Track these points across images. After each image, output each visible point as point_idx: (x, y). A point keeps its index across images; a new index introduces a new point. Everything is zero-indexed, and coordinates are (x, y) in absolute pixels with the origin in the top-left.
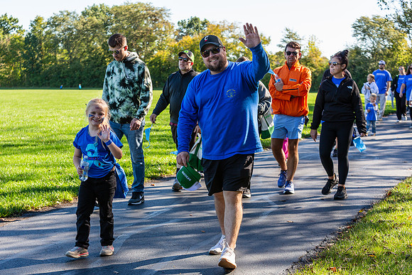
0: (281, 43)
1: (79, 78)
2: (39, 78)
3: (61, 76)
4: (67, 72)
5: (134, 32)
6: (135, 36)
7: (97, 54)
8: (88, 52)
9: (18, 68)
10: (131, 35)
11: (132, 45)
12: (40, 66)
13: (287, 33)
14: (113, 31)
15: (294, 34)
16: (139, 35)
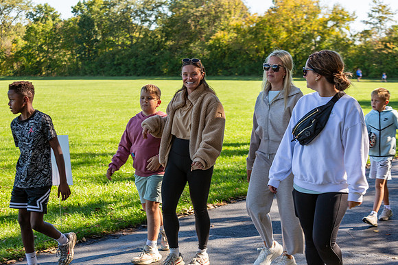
0: (368, 19)
1: (135, 65)
2: (93, 65)
3: (115, 63)
4: (122, 58)
5: (192, 11)
6: (194, 15)
7: (153, 37)
8: (146, 35)
9: (72, 54)
10: (188, 14)
11: (190, 26)
12: (96, 52)
13: (375, 6)
14: (173, 10)
15: (384, 7)
16: (198, 14)
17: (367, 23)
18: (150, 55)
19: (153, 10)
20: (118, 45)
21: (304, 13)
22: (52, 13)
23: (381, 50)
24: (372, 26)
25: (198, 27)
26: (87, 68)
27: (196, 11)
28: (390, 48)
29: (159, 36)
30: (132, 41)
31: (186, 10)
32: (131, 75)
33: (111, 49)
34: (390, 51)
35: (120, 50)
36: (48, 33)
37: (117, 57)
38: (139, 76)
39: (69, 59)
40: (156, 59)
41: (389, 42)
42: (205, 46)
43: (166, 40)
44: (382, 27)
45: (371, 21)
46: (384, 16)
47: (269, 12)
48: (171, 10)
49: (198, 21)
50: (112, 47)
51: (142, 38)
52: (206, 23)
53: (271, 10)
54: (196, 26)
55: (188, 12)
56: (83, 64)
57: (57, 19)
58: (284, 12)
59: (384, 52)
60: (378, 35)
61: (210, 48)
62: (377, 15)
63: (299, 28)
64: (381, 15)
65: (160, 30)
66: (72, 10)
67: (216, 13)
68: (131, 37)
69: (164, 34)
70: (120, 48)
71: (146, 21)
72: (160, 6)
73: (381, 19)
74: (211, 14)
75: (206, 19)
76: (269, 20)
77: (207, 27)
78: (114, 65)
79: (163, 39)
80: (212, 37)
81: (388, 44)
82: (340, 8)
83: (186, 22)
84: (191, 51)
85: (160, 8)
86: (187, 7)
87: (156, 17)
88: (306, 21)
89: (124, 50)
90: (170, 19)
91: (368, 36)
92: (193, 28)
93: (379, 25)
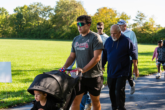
5: (64, 13)
6: (64, 14)
7: (47, 23)
8: (44, 22)
9: (13, 29)
10: (62, 14)
11: (63, 19)
12: (23, 28)
13: (139, 13)
14: (56, 12)
15: (142, 14)
16: (66, 14)
17: (135, 20)
18: (46, 30)
19: (47, 12)
20: (33, 26)
21: (110, 15)
22: (5, 11)
23: (140, 31)
24: (137, 22)
25: (66, 19)
26: (19, 35)
27: (66, 13)
28: (144, 31)
29: (50, 23)
30: (38, 24)
31: (61, 12)
32: (38, 38)
33: (30, 27)
34: (144, 32)
35: (34, 28)
36: (3, 19)
37: (32, 31)
38: (41, 39)
39: (12, 31)
40: (48, 32)
41: (144, 28)
42: (69, 28)
43: (53, 24)
44: (141, 22)
45: (137, 20)
46: (142, 18)
47: (95, 14)
48: (55, 12)
49: (66, 17)
50: (30, 26)
51: (43, 23)
52: (69, 18)
53: (96, 14)
54: (65, 19)
55: (62, 13)
56: (18, 33)
57: (7, 14)
58: (102, 15)
59: (142, 32)
60: (140, 26)
61: (71, 28)
62: (139, 17)
63: (108, 21)
64: (141, 17)
65: (50, 20)
66: (14, 10)
67: (74, 14)
68: (38, 23)
69: (52, 22)
70: (33, 27)
71: (44, 16)
72: (51, 10)
73: (141, 19)
74: (71, 14)
75: (70, 16)
76: (95, 18)
77: (70, 20)
78: (31, 34)
79: (52, 24)
80: (72, 24)
81: (144, 30)
82: (125, 14)
83: (61, 17)
84: (63, 29)
85: (51, 11)
86: (62, 11)
87: (49, 15)
88: (111, 18)
89: (35, 28)
90: (55, 15)
91: (135, 26)
92: (64, 20)
93: (140, 21)
